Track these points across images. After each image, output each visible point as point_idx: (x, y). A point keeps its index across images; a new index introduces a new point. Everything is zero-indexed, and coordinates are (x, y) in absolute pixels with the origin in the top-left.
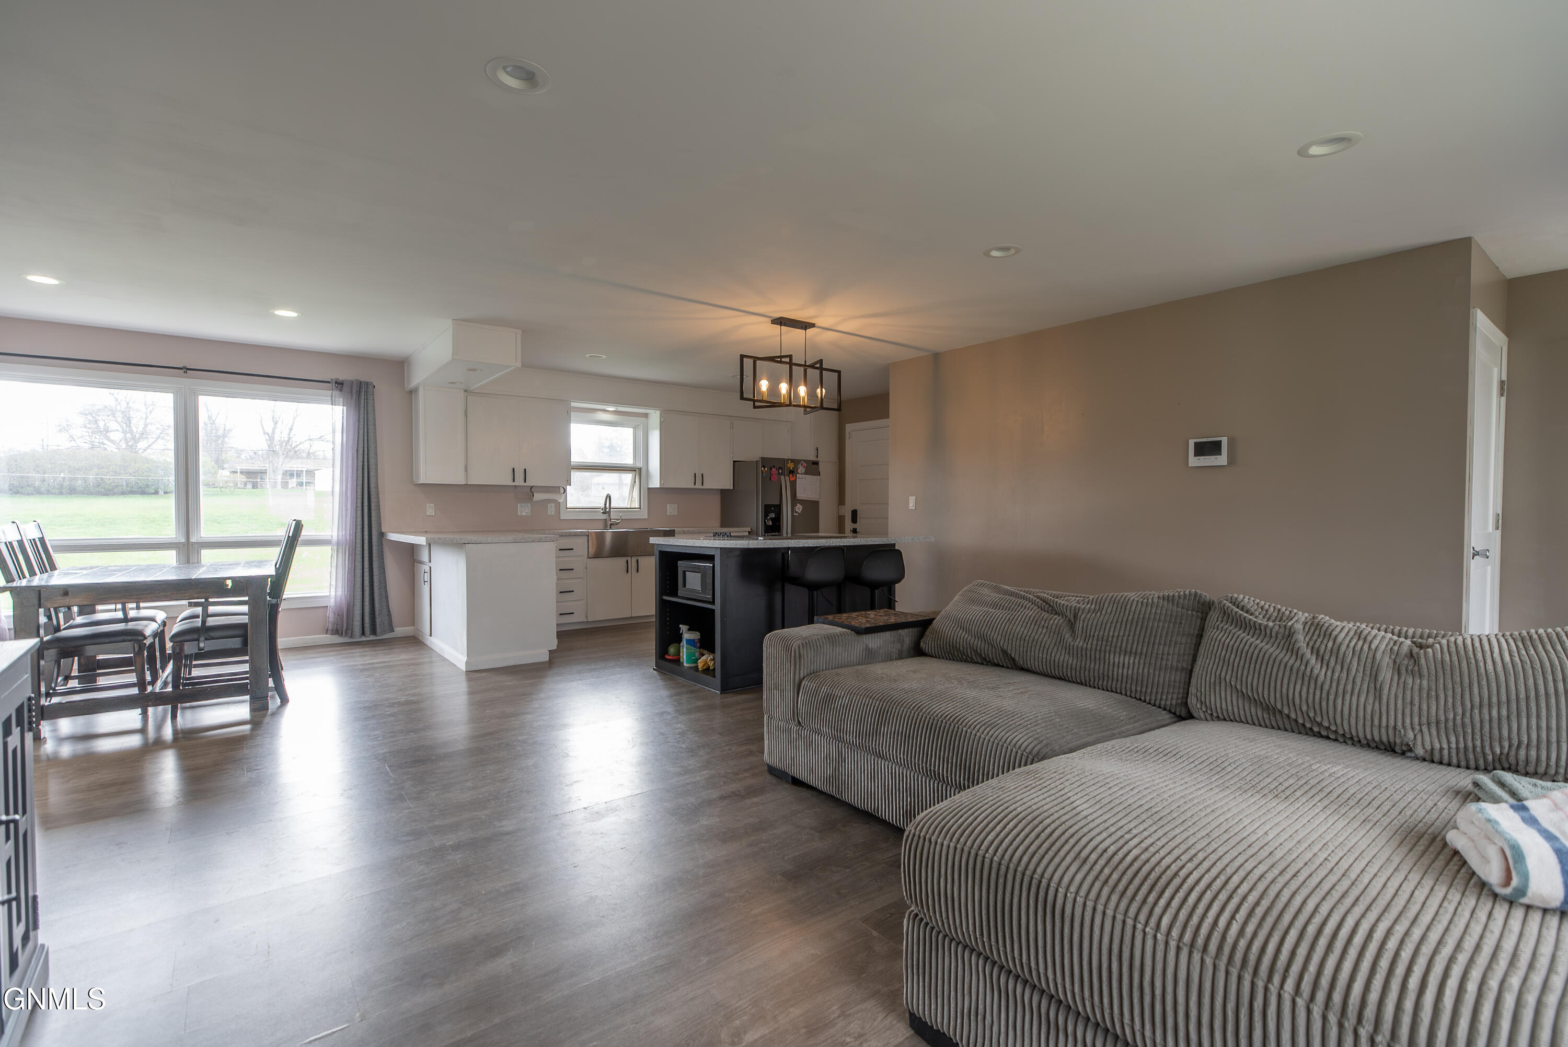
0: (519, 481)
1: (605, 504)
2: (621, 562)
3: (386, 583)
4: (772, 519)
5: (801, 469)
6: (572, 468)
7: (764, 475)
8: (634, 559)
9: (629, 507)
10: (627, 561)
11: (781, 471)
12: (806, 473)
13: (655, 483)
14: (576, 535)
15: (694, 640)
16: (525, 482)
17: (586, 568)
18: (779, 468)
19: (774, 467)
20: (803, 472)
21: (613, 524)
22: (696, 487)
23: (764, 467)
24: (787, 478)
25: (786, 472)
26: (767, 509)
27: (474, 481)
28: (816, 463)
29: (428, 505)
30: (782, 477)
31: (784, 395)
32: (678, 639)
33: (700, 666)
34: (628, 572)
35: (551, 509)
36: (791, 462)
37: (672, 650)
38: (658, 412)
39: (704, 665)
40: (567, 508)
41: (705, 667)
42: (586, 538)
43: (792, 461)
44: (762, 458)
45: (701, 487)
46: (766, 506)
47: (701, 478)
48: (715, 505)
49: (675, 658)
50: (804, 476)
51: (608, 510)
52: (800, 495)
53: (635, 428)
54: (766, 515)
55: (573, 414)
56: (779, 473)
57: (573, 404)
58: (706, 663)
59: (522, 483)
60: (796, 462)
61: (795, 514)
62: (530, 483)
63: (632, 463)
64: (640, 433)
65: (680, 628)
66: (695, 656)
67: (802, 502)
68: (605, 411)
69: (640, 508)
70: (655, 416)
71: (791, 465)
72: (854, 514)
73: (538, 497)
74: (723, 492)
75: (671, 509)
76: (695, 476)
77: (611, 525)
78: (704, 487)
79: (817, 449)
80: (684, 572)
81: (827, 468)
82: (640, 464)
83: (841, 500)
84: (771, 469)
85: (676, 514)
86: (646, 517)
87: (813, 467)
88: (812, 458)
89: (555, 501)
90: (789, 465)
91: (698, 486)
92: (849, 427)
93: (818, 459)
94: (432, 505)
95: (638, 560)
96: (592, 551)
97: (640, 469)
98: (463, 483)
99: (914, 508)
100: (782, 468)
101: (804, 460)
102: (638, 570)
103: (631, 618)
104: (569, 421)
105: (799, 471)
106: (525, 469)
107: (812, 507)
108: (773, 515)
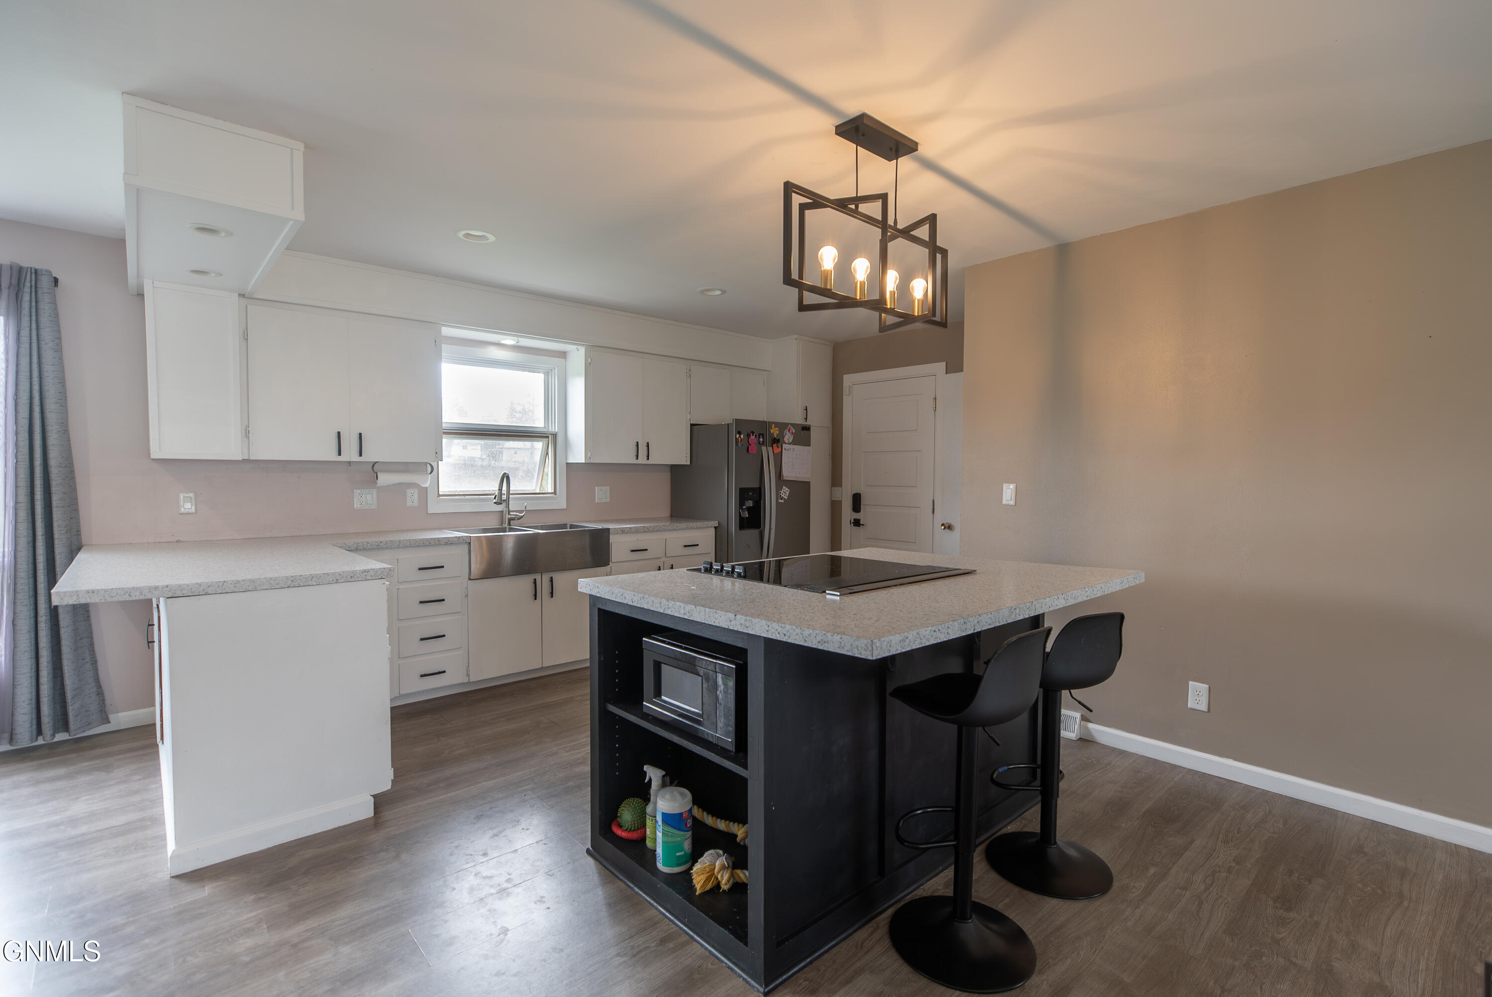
0: (350, 454)
1: (500, 490)
2: (524, 583)
3: (91, 637)
4: (749, 509)
5: (788, 437)
6: (445, 433)
7: (740, 444)
8: (546, 578)
9: (538, 492)
10: (535, 580)
11: (761, 440)
12: (794, 443)
13: (578, 455)
14: (449, 542)
15: (682, 814)
16: (361, 455)
17: (467, 596)
18: (760, 435)
19: (753, 433)
20: (791, 440)
21: (513, 519)
22: (640, 461)
23: (740, 433)
24: (770, 449)
25: (768, 440)
26: (743, 494)
27: (263, 452)
28: (806, 428)
29: (182, 495)
30: (764, 448)
31: (862, 284)
32: (643, 793)
33: (699, 881)
34: (536, 599)
35: (413, 497)
36: (775, 427)
37: (627, 815)
38: (582, 350)
39: (708, 880)
40: (439, 495)
41: (708, 887)
42: (466, 546)
43: (777, 424)
44: (738, 421)
45: (645, 462)
46: (741, 490)
47: (646, 448)
48: (662, 487)
49: (635, 836)
50: (792, 446)
51: (504, 497)
52: (787, 474)
53: (547, 374)
54: (741, 503)
55: (445, 348)
56: (759, 442)
57: (446, 331)
58: (711, 874)
59: (355, 458)
60: (783, 426)
61: (780, 501)
62: (370, 455)
63: (543, 426)
64: (555, 382)
65: (645, 773)
66: (682, 850)
67: (789, 483)
68: (499, 345)
69: (555, 493)
70: (577, 355)
71: (775, 431)
72: (857, 502)
73: (385, 479)
74: (675, 470)
75: (602, 494)
76: (637, 445)
77: (510, 520)
78: (650, 462)
79: (806, 409)
80: (657, 666)
81: (820, 436)
82: (554, 428)
83: (836, 479)
84: (748, 436)
85: (608, 500)
86: (564, 506)
87: (803, 433)
88: (800, 421)
89: (416, 485)
90: (772, 431)
91: (642, 460)
92: (848, 379)
93: (807, 423)
94: (192, 495)
95: (552, 578)
96: (476, 568)
97: (555, 435)
98: (240, 458)
99: (1012, 503)
100: (763, 435)
101: (791, 424)
102: (552, 593)
103: (542, 669)
104: (438, 357)
105: (786, 440)
106: (360, 434)
107: (801, 489)
108: (750, 503)
